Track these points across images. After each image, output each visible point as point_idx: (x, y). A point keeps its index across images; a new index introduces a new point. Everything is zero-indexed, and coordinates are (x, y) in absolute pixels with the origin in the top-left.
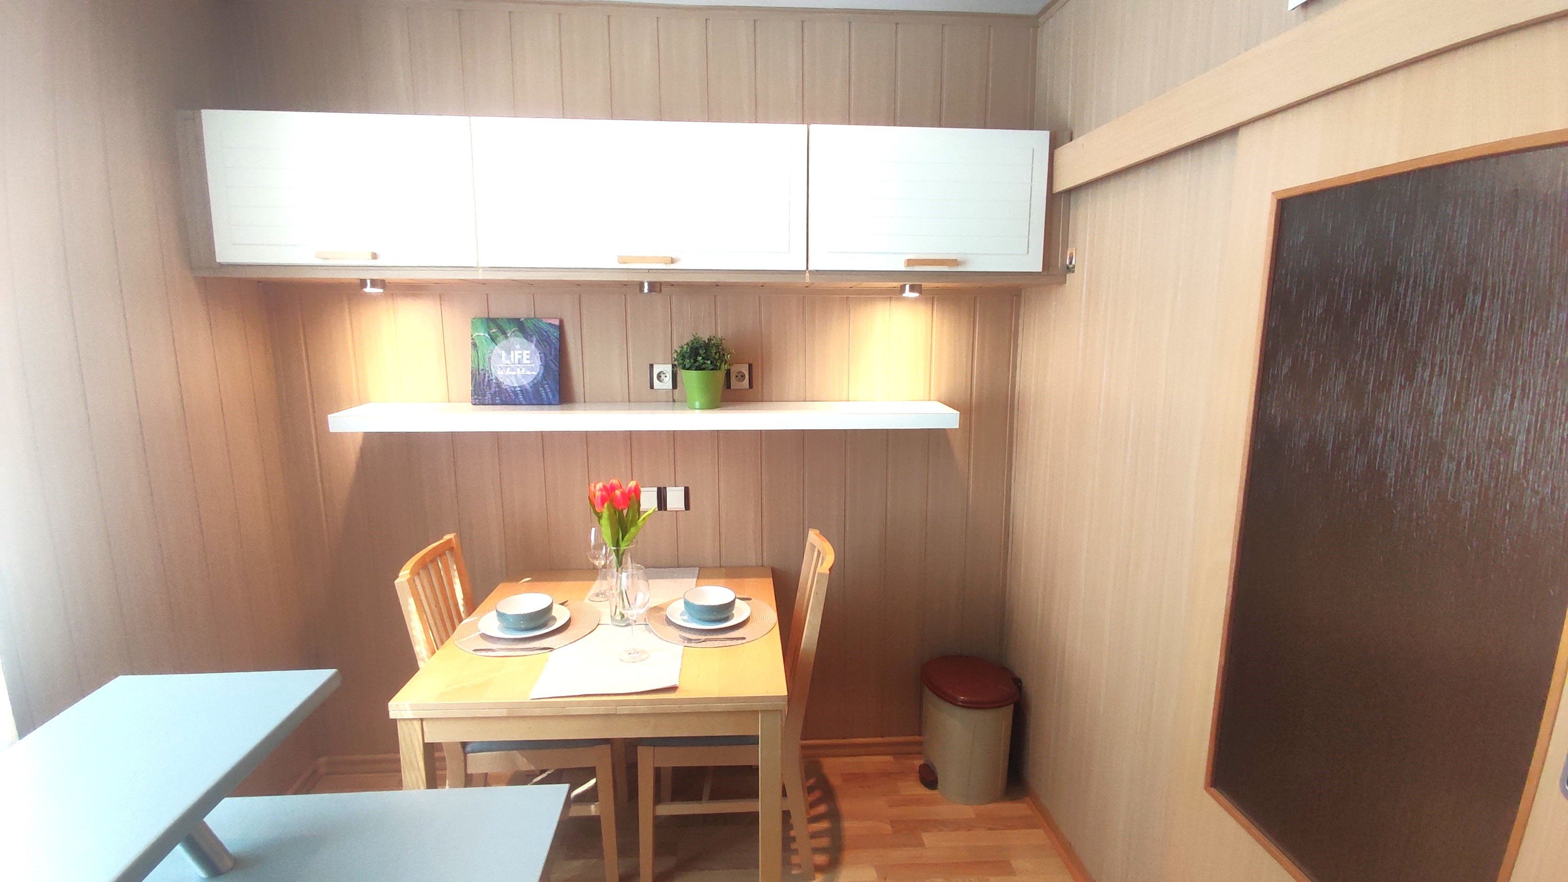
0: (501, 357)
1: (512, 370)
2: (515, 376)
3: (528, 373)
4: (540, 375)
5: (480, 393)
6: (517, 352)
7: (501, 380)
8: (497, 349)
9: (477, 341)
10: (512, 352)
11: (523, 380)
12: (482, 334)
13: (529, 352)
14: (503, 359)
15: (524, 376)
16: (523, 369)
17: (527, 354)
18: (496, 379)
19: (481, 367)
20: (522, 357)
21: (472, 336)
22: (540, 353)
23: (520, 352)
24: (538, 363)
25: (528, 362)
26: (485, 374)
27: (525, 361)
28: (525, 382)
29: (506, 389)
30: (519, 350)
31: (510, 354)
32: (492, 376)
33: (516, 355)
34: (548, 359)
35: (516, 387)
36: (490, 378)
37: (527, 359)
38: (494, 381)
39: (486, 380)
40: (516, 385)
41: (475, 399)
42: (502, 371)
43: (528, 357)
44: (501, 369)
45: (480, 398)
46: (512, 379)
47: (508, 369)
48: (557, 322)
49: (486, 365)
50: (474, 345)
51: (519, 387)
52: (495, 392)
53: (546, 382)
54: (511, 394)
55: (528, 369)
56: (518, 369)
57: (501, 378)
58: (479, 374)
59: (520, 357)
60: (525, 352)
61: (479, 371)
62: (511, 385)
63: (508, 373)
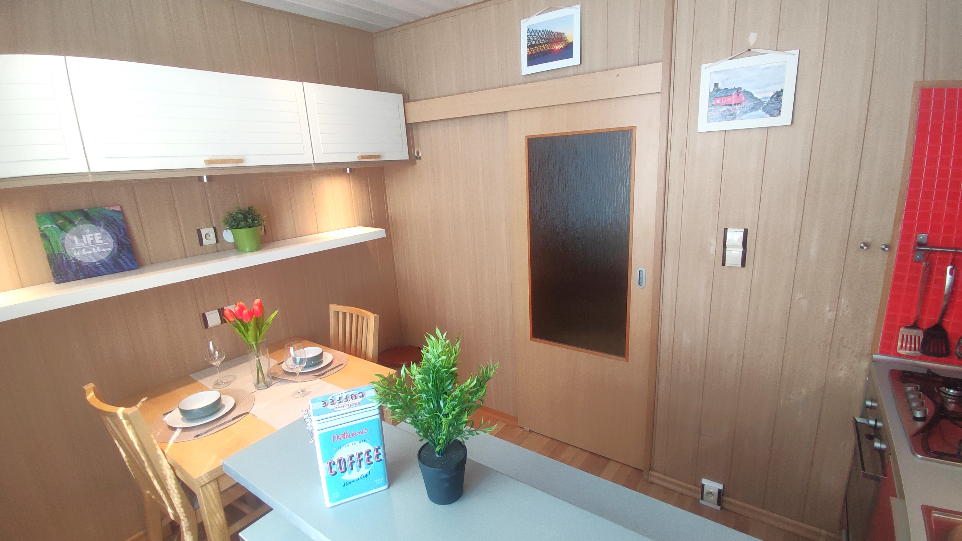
0: (73, 241)
1: (87, 250)
2: (92, 254)
3: (104, 250)
4: (116, 250)
5: (62, 273)
6: (88, 236)
7: (79, 259)
8: (68, 236)
9: (46, 232)
10: (83, 236)
11: (100, 256)
12: (50, 226)
13: (99, 234)
14: (77, 243)
15: (101, 253)
16: (98, 248)
17: (98, 236)
18: (74, 259)
19: (56, 252)
20: (94, 239)
21: (40, 228)
22: (110, 234)
23: (92, 235)
24: (111, 241)
25: (102, 241)
26: (62, 257)
27: (98, 241)
28: (103, 258)
29: (87, 266)
30: (89, 233)
31: (82, 238)
32: (70, 258)
33: (88, 238)
34: (119, 237)
35: (95, 263)
36: (68, 260)
37: (100, 240)
38: (73, 261)
39: (65, 262)
40: (94, 261)
41: (59, 279)
42: (78, 252)
43: (100, 238)
44: (77, 251)
45: (63, 277)
46: (90, 257)
47: (83, 250)
48: (118, 209)
49: (61, 249)
50: (44, 236)
51: (98, 262)
52: (77, 270)
53: (122, 254)
54: (92, 268)
55: (102, 246)
56: (94, 249)
57: (79, 258)
58: (56, 258)
59: (92, 239)
60: (96, 235)
61: (55, 256)
62: (91, 262)
63: (84, 252)
